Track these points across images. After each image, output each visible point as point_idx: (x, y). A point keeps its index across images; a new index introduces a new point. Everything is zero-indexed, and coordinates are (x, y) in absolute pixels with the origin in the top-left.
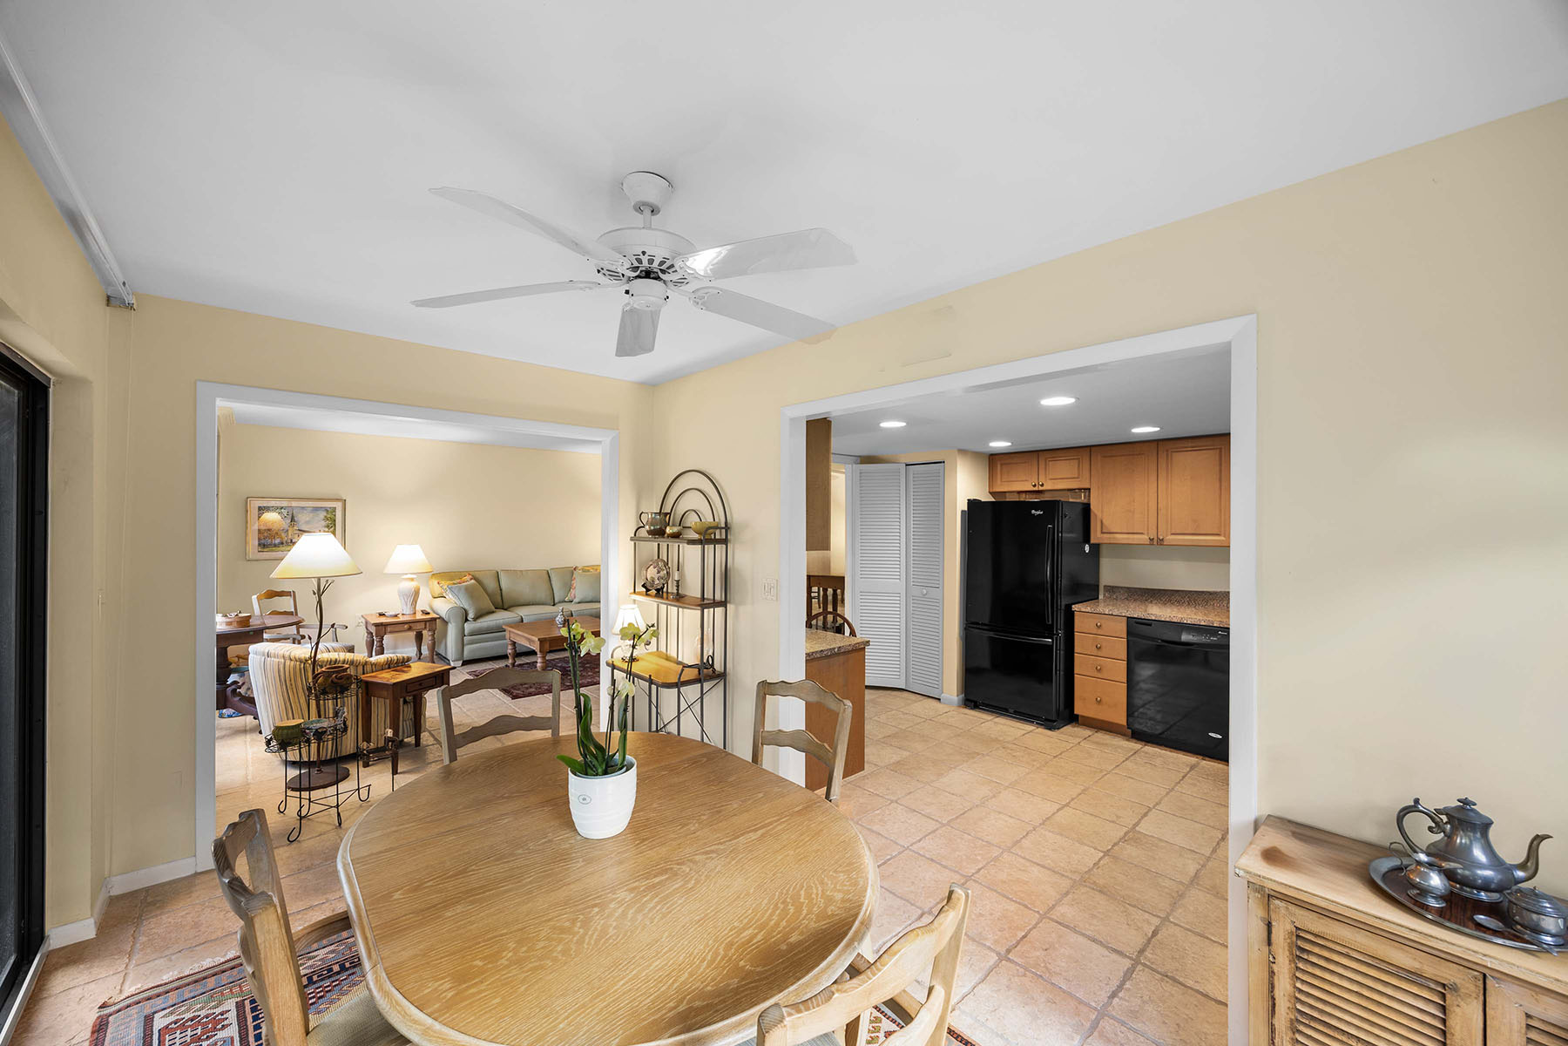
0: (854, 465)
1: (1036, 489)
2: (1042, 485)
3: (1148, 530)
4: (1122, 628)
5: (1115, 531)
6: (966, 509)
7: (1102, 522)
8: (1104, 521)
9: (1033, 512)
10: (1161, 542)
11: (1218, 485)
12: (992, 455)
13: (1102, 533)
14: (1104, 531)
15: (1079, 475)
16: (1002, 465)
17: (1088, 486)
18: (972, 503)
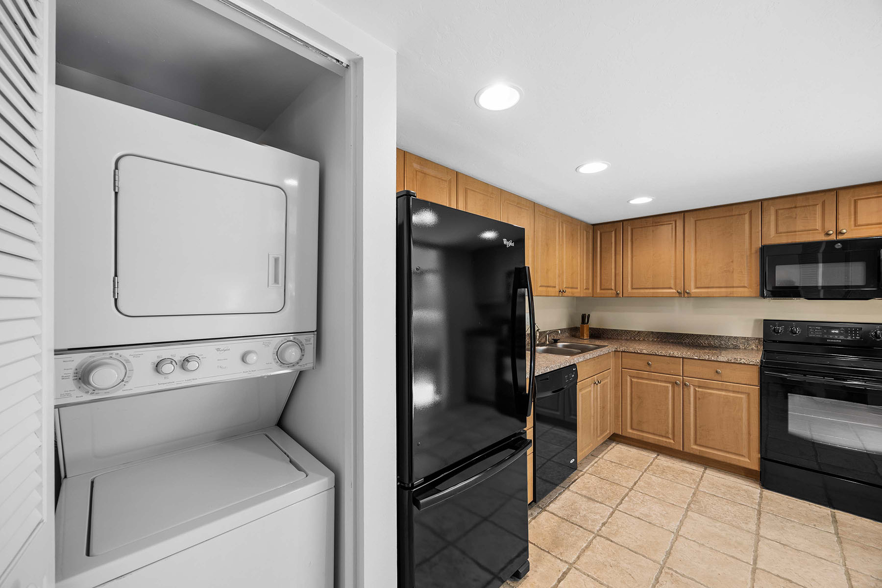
9: (505, 241)
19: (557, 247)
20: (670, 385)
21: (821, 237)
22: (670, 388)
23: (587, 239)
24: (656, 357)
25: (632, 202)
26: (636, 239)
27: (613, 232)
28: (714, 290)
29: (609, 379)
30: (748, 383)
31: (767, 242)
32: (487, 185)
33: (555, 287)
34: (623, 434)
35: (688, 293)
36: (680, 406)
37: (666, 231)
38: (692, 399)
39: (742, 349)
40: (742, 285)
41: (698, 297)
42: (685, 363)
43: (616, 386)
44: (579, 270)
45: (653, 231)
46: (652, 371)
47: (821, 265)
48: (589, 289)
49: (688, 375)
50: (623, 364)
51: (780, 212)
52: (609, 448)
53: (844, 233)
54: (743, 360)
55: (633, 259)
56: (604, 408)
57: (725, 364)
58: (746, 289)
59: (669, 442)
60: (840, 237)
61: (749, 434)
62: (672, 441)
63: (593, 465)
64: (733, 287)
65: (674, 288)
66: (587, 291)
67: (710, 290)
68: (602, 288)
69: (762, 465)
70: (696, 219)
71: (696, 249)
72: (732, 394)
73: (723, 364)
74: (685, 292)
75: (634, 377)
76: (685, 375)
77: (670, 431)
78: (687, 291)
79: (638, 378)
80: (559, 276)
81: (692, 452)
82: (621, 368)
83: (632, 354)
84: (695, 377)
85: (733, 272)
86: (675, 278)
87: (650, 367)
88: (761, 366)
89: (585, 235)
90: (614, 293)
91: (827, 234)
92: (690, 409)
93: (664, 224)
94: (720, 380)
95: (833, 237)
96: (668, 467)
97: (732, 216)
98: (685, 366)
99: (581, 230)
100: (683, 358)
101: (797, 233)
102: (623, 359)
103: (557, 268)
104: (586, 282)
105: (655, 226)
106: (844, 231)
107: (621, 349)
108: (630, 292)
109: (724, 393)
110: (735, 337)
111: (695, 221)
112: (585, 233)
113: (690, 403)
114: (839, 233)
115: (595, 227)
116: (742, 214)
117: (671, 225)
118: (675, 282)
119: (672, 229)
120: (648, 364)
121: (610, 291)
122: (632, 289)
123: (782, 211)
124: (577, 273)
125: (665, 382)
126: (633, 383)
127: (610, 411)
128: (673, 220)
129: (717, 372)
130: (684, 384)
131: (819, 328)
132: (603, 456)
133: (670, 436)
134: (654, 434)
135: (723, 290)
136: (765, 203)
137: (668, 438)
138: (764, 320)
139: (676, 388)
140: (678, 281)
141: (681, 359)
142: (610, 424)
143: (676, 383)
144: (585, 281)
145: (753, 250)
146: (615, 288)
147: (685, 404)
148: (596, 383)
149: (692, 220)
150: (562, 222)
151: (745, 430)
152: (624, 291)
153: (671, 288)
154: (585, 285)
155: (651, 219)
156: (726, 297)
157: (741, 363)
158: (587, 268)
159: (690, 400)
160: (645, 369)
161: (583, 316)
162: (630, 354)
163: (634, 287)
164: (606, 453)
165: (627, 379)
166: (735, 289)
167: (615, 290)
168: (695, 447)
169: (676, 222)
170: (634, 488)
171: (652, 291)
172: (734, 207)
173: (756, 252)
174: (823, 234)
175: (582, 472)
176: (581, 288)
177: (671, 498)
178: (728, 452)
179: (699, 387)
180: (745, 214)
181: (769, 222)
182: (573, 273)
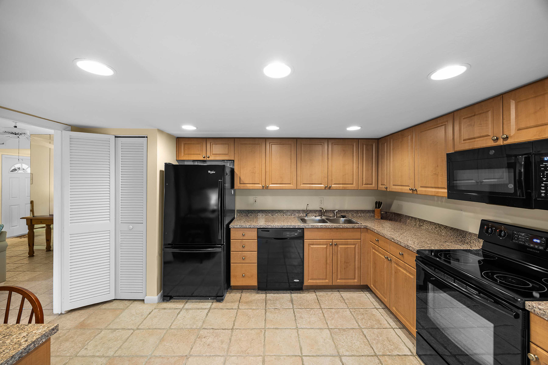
0: (64, 132)
1: (205, 159)
2: (209, 157)
3: (261, 182)
4: (254, 234)
5: (247, 183)
6: (164, 169)
7: (240, 178)
8: (241, 178)
9: (209, 172)
10: (267, 188)
11: (290, 161)
12: (178, 138)
13: (240, 184)
14: (241, 183)
15: (228, 153)
16: (184, 144)
17: (233, 159)
18: (167, 165)
21: (491, 143)
22: (385, 260)
23: (367, 150)
24: (378, 235)
26: (394, 148)
27: (386, 144)
30: (414, 267)
31: (457, 149)
33: (320, 184)
34: (370, 287)
38: (393, 272)
40: (443, 186)
44: (354, 172)
45: (401, 142)
46: (379, 245)
55: (393, 163)
57: (405, 249)
59: (385, 300)
60: (505, 142)
63: (327, 293)
64: (438, 188)
67: (427, 189)
68: (381, 184)
70: (420, 131)
72: (408, 274)
77: (385, 292)
79: (374, 249)
80: (325, 178)
83: (372, 232)
84: (394, 255)
85: (438, 175)
92: (392, 279)
93: (406, 137)
94: (404, 261)
95: (500, 142)
97: (438, 127)
98: (390, 245)
101: (475, 140)
102: (370, 235)
104: (367, 179)
105: (402, 138)
106: (505, 136)
108: (392, 188)
109: (405, 272)
113: (392, 275)
114: (505, 139)
115: (379, 140)
120: (377, 240)
121: (384, 186)
122: (393, 185)
123: (465, 120)
124: (352, 174)
125: (383, 255)
127: (359, 268)
132: (343, 293)
134: (380, 292)
136: (455, 114)
137: (385, 297)
141: (389, 240)
144: (364, 179)
152: (389, 187)
153: (408, 186)
157: (410, 250)
158: (368, 170)
164: (349, 293)
165: (371, 249)
166: (440, 190)
168: (394, 309)
169: (411, 134)
170: (323, 309)
171: (401, 187)
172: (438, 119)
174: (493, 140)
175: (314, 293)
177: (333, 321)
182: (346, 174)
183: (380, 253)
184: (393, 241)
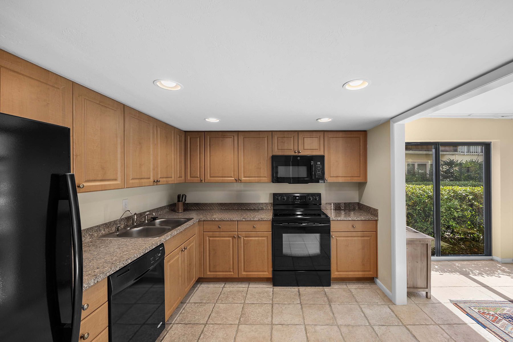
19: (151, 146)
20: (231, 238)
21: (293, 154)
22: (231, 240)
23: (180, 141)
24: (223, 222)
25: (207, 120)
26: (212, 145)
27: (198, 138)
28: (252, 178)
29: (194, 242)
30: (267, 231)
31: (275, 154)
32: (47, 72)
33: (149, 178)
34: (205, 277)
35: (240, 180)
36: (236, 251)
37: (229, 141)
38: (242, 245)
39: (265, 210)
40: (264, 176)
41: (246, 182)
42: (238, 224)
43: (200, 245)
44: (173, 163)
45: (222, 141)
46: (221, 231)
47: (291, 167)
48: (182, 177)
49: (240, 231)
50: (204, 229)
51: (279, 138)
52: (195, 291)
53: (300, 152)
54: (265, 219)
55: (211, 157)
56: (190, 264)
57: (258, 222)
58: (266, 178)
59: (231, 274)
60: (299, 154)
61: (268, 259)
62: (232, 273)
63: (181, 313)
64: (261, 177)
65: (233, 177)
66: (180, 179)
67: (251, 178)
68: (191, 176)
69: (273, 274)
70: (244, 137)
71: (244, 155)
72: (260, 238)
73: (257, 222)
74: (239, 179)
75: (211, 237)
76: (239, 231)
77: (231, 267)
78: (240, 179)
79: (213, 237)
80: (154, 169)
81: (243, 277)
82: (202, 232)
83: (210, 222)
84: (243, 231)
85: (260, 169)
86: (234, 171)
87: (220, 229)
88: (272, 221)
89: (178, 138)
90: (199, 180)
91: (295, 152)
92: (241, 251)
93: (228, 137)
94: (255, 231)
95: (297, 154)
96: (230, 291)
97: (260, 137)
98: (238, 226)
99: (174, 134)
100: (238, 221)
101: (285, 150)
102: (204, 226)
103: (152, 163)
104: (180, 172)
105: (223, 138)
106: (300, 151)
107: (203, 219)
108: (209, 179)
109: (257, 238)
110: (262, 203)
111: (244, 138)
112: (178, 136)
113: (241, 248)
114: (299, 152)
115: (186, 133)
116: (264, 137)
117: (231, 138)
118: (234, 174)
119: (232, 141)
120: (219, 227)
121: (196, 179)
122: (210, 177)
123: (280, 138)
124: (172, 167)
125: (229, 237)
126: (210, 241)
127: (195, 264)
128: (233, 136)
129: (254, 227)
130: (238, 237)
131: (292, 197)
132: (189, 301)
133: (232, 270)
134: (223, 271)
135: (256, 178)
136: (273, 133)
137: (230, 272)
138: (273, 194)
139: (234, 240)
140: (235, 173)
141: (237, 222)
142: (196, 273)
143: (234, 237)
144: (178, 172)
145: (269, 158)
146: (200, 177)
147: (239, 249)
148: (183, 250)
149: (242, 137)
150: (156, 126)
151: (266, 257)
152: (205, 179)
153: (232, 177)
154: (178, 174)
155: (221, 133)
156: (258, 182)
157: (264, 221)
158: (180, 162)
159: (241, 246)
160: (217, 231)
161: (179, 196)
162: (209, 222)
163: (211, 176)
164: (192, 296)
165: (207, 239)
166: (261, 178)
167: (200, 178)
168: (244, 273)
169: (234, 137)
170: (208, 323)
171: (221, 178)
172: (261, 133)
173: (270, 158)
174: (294, 152)
175: (171, 325)
176: (175, 177)
177: (230, 319)
178: (259, 271)
179: (246, 237)
180: (265, 137)
181: (275, 143)
182: (168, 166)
183: (224, 237)
184: (244, 220)
